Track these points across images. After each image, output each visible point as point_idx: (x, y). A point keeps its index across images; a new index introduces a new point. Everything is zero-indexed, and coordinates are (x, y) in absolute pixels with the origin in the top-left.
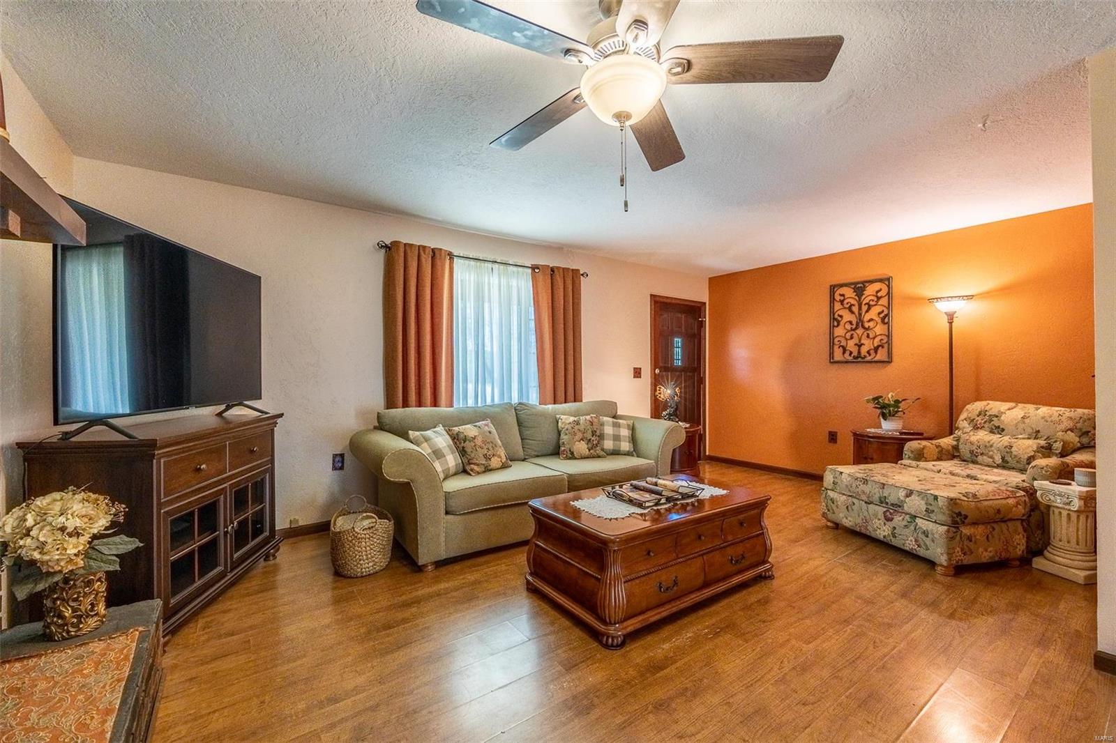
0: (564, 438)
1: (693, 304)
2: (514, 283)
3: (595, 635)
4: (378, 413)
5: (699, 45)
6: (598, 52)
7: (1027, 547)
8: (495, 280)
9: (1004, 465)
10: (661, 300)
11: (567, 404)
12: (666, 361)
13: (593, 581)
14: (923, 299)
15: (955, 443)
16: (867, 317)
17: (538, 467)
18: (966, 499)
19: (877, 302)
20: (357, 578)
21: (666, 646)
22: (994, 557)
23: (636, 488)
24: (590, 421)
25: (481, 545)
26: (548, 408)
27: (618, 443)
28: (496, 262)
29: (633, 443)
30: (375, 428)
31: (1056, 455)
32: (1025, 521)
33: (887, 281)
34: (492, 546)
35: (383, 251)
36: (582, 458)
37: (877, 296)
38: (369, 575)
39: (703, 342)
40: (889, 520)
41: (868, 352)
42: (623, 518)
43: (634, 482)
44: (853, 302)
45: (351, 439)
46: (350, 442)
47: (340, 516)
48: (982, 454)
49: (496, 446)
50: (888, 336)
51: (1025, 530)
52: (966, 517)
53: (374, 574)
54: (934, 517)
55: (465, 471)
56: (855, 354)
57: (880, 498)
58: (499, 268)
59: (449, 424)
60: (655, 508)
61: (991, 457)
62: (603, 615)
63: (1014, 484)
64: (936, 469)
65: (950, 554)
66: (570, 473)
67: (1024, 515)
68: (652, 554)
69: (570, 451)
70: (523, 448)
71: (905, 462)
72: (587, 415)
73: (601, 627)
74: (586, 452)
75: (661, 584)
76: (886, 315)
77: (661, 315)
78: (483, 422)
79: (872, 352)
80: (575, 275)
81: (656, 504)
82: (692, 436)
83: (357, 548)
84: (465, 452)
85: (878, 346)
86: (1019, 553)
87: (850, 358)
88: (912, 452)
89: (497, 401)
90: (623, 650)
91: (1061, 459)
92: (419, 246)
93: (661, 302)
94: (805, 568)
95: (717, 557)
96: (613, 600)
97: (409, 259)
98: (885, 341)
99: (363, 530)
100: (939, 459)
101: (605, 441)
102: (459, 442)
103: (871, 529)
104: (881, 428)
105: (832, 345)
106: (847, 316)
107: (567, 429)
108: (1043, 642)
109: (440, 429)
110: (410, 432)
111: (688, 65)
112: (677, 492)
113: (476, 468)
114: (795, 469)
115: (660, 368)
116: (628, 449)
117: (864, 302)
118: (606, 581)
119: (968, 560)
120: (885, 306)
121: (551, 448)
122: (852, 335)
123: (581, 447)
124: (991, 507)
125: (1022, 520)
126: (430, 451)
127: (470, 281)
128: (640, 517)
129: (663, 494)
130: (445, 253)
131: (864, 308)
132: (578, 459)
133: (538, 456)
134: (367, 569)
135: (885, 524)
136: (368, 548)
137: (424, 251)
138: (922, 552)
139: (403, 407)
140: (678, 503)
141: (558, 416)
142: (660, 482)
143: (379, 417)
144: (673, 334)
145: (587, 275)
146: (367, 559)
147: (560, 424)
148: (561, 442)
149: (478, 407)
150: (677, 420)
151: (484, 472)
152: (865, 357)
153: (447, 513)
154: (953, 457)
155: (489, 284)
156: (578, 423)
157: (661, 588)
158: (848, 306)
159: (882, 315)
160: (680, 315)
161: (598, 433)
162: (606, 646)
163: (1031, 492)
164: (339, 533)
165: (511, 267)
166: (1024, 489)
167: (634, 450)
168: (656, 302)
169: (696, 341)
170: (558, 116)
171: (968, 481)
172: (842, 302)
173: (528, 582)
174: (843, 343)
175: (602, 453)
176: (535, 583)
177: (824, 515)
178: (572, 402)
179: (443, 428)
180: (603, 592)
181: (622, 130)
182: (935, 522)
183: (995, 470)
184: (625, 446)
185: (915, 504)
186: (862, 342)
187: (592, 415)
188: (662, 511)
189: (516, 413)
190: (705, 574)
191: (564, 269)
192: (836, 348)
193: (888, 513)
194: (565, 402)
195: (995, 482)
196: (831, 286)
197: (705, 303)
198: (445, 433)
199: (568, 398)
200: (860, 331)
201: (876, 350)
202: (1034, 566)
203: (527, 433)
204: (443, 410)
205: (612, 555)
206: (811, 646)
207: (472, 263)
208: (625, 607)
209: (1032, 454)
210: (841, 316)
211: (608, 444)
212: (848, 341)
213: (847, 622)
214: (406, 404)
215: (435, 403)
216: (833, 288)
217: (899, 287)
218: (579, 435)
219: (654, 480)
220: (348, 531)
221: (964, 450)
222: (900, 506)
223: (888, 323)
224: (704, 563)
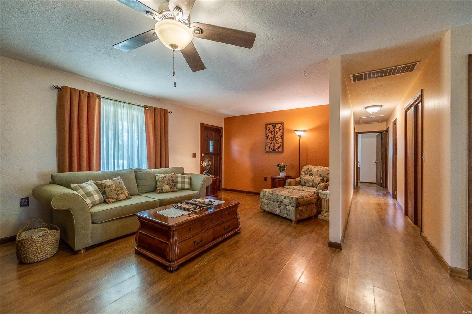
0: (159, 184)
1: (218, 128)
2: (135, 113)
3: (165, 268)
4: (52, 175)
5: (205, 24)
6: (162, 16)
7: (317, 211)
8: (124, 111)
9: (312, 186)
10: (204, 125)
11: (161, 169)
12: (207, 151)
13: (165, 244)
14: (292, 130)
15: (300, 179)
16: (276, 136)
17: (146, 198)
18: (300, 198)
19: (279, 131)
20: (34, 263)
21: (196, 267)
22: (308, 216)
23: (187, 203)
24: (171, 176)
25: (113, 237)
26: (151, 171)
27: (183, 185)
28: (125, 102)
29: (190, 185)
30: (50, 183)
31: (325, 182)
32: (316, 203)
33: (282, 123)
34: (119, 236)
35: (57, 90)
36: (167, 192)
37: (279, 129)
38: (43, 260)
39: (221, 143)
40: (279, 207)
41: (277, 149)
42: (179, 216)
43: (187, 201)
44: (272, 130)
45: (33, 190)
46: (33, 191)
47: (24, 231)
48: (307, 183)
49: (123, 189)
50: (282, 143)
51: (316, 207)
52: (300, 204)
53: (46, 259)
54: (292, 205)
55: (105, 202)
56: (273, 149)
57: (277, 200)
58: (127, 106)
59: (96, 180)
60: (194, 211)
61: (309, 184)
62: (169, 258)
63: (314, 192)
64: (294, 188)
65: (296, 217)
66: (160, 199)
67: (316, 202)
68: (191, 230)
69: (161, 189)
70: (138, 189)
71: (286, 187)
72: (170, 173)
73: (168, 264)
74: (169, 190)
75: (195, 241)
76: (282, 136)
77: (205, 132)
78: (116, 178)
79: (278, 148)
80: (166, 112)
81: (195, 209)
82: (215, 181)
83: (34, 247)
84: (105, 193)
85: (280, 146)
86: (315, 214)
87: (271, 151)
88: (288, 183)
89: (125, 168)
90: (178, 272)
91: (326, 183)
92: (80, 90)
93: (205, 126)
94: (252, 227)
95: (219, 228)
96: (173, 251)
97: (74, 97)
98: (282, 145)
99: (38, 237)
100: (296, 185)
101: (178, 184)
102: (101, 188)
103: (274, 211)
104: (280, 175)
105: (266, 146)
106: (271, 136)
107: (160, 180)
108: (317, 241)
109: (91, 182)
110: (72, 184)
111: (201, 31)
112: (204, 204)
113: (111, 200)
114: (254, 191)
115: (204, 153)
116: (188, 187)
117: (276, 131)
118: (170, 244)
119: (301, 218)
120: (281, 132)
121: (152, 188)
122: (272, 142)
123: (167, 187)
124: (307, 200)
125: (315, 203)
126: (83, 193)
127: (110, 110)
128: (188, 215)
129: (198, 205)
130: (96, 96)
131: (276, 133)
132: (166, 193)
133: (146, 193)
134: (42, 258)
135: (278, 209)
136: (42, 246)
137: (83, 94)
138: (288, 217)
139: (69, 171)
140: (204, 208)
141: (156, 174)
142: (198, 200)
143: (52, 177)
144: (209, 140)
145: (172, 113)
146: (42, 252)
147: (157, 178)
148: (157, 185)
149: (115, 171)
150: (209, 174)
151: (116, 202)
152: (276, 150)
153: (93, 223)
154: (299, 184)
155: (121, 112)
156: (165, 177)
157: (195, 243)
158: (270, 132)
159: (281, 136)
160: (212, 132)
161: (175, 181)
162: (170, 272)
163: (318, 194)
164: (22, 240)
165: (134, 106)
166: (316, 193)
167: (191, 188)
168: (202, 126)
169: (219, 143)
170: (147, 40)
171: (302, 192)
172: (269, 130)
173: (136, 250)
174: (269, 145)
175: (176, 190)
176: (139, 250)
177: (260, 207)
178: (164, 168)
179: (93, 182)
180: (169, 249)
181: (174, 52)
182: (292, 206)
183: (310, 188)
184: (187, 186)
185: (287, 201)
186: (275, 145)
187: (172, 173)
188: (197, 212)
189: (135, 173)
190: (214, 235)
191: (160, 109)
192: (267, 146)
193: (279, 205)
194: (161, 168)
195: (309, 192)
196: (265, 124)
197: (222, 128)
198: (93, 184)
199: (162, 166)
200: (274, 141)
201: (279, 148)
202: (319, 217)
203: (140, 182)
204: (94, 172)
205: (173, 232)
206: (250, 256)
207: (112, 102)
208: (179, 254)
209: (319, 182)
210: (269, 135)
211: (179, 186)
212: (271, 145)
213: (263, 245)
214: (71, 170)
215: (90, 169)
216: (266, 125)
217: (286, 126)
218: (166, 182)
219: (195, 199)
220: (28, 239)
221: (302, 182)
222: (282, 202)
223: (282, 138)
224: (214, 230)
